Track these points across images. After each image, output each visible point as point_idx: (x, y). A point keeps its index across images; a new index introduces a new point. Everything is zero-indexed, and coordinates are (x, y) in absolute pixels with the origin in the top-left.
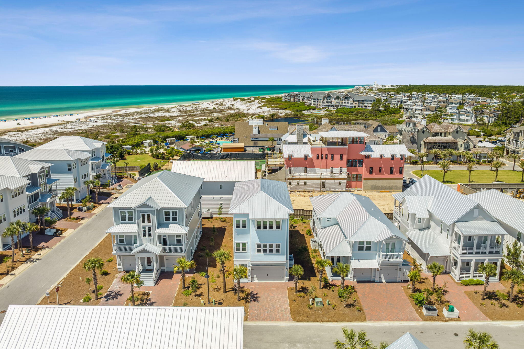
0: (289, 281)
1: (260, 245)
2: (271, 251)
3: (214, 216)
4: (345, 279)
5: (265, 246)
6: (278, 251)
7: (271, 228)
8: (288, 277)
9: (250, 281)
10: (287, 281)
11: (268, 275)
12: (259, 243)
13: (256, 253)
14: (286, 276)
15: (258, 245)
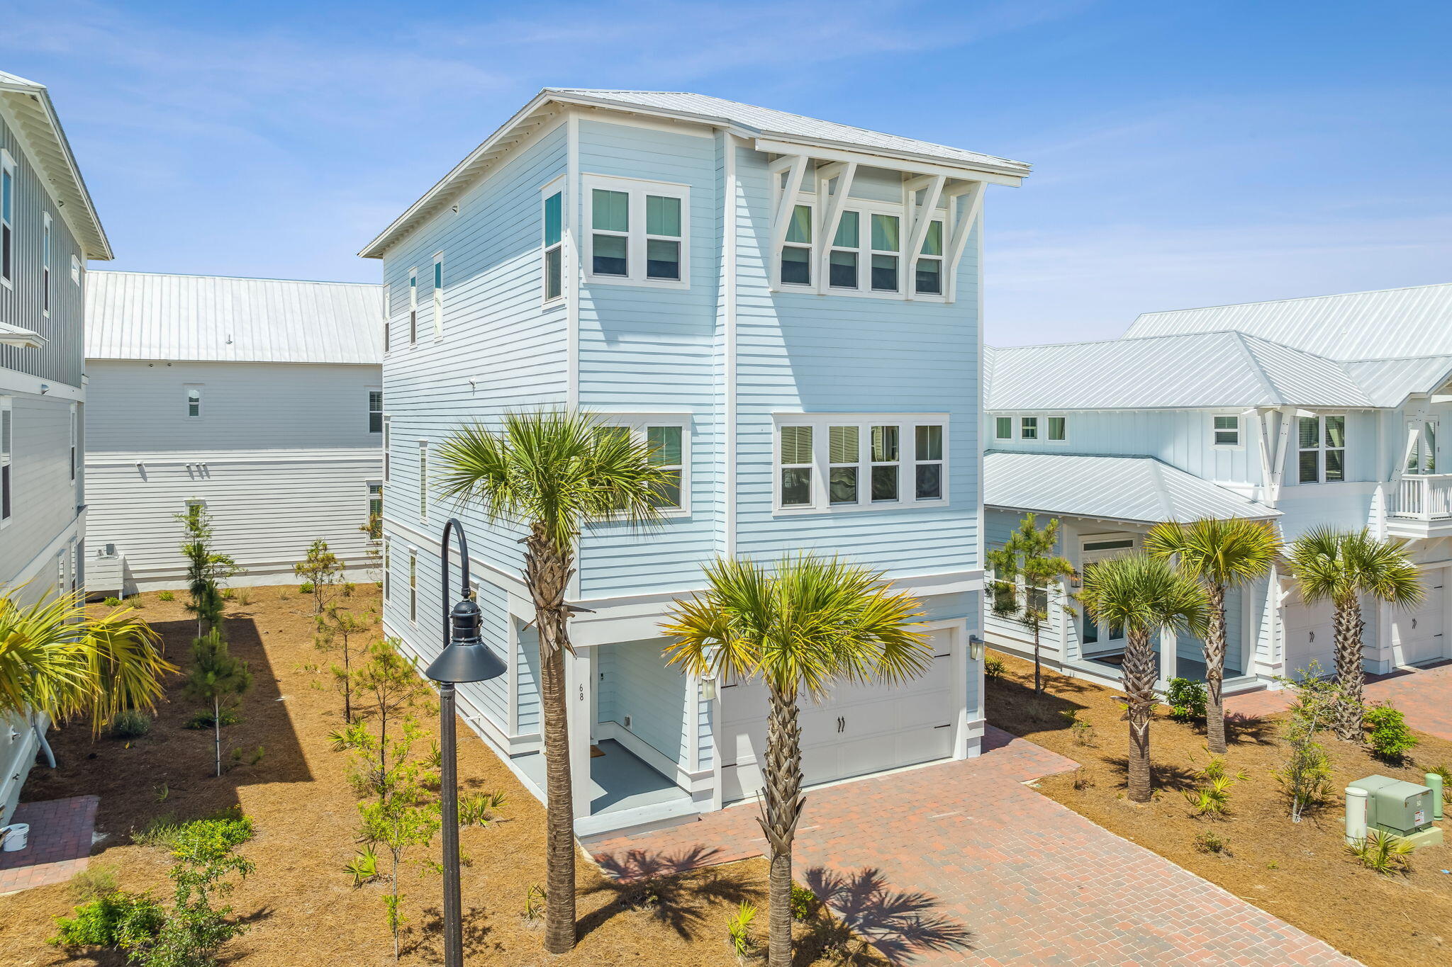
0: (987, 745)
1: (806, 433)
2: (885, 486)
3: (141, 588)
4: (1225, 690)
5: (843, 440)
6: (928, 484)
7: (885, 277)
8: (980, 717)
9: (713, 804)
10: (976, 751)
11: (841, 722)
12: (800, 410)
13: (776, 506)
14: (972, 709)
15: (788, 433)
